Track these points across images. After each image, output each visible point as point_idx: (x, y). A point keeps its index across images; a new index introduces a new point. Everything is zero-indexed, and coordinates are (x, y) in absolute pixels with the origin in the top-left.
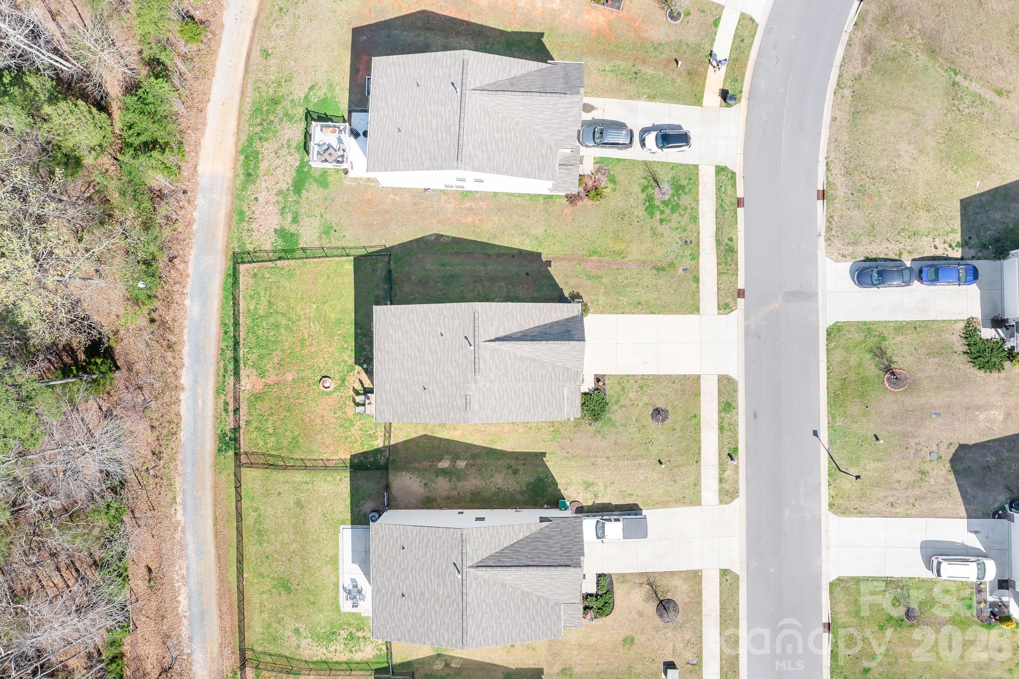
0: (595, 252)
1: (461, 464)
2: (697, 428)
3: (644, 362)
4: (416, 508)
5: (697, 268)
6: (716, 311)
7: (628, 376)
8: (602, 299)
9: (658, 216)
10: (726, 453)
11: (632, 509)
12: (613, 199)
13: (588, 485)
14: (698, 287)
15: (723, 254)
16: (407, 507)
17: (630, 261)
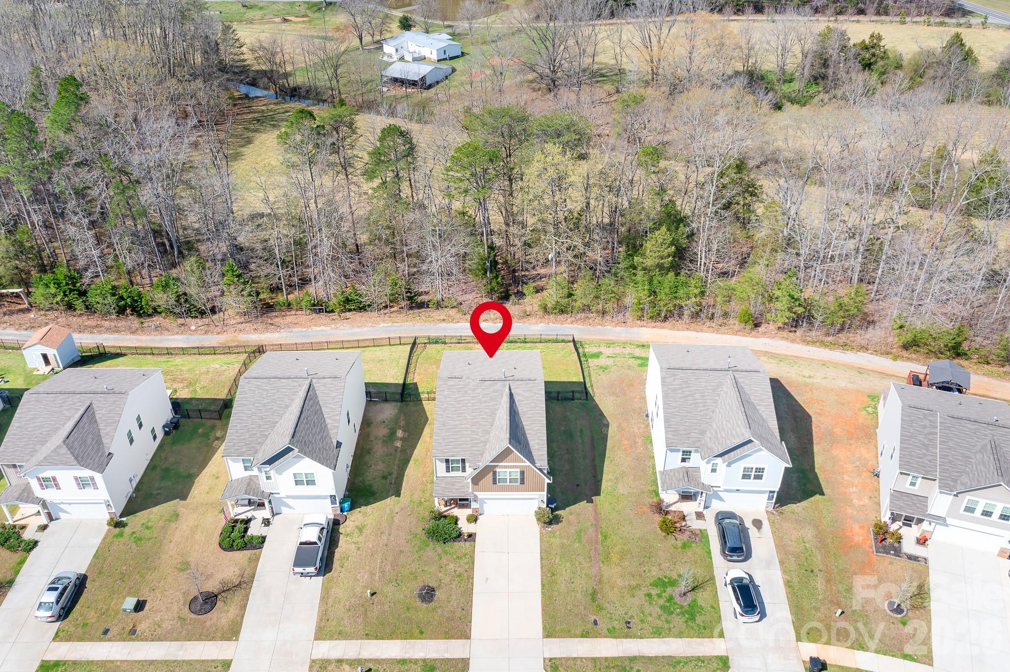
0: (605, 537)
1: (398, 444)
2: (408, 635)
3: (487, 579)
4: (364, 416)
5: (598, 635)
6: (547, 655)
7: (473, 563)
8: (557, 541)
9: (654, 592)
10: (372, 667)
11: (326, 566)
12: (665, 545)
13: (360, 529)
14: (576, 636)
15: (619, 664)
16: (366, 411)
17: (600, 568)
